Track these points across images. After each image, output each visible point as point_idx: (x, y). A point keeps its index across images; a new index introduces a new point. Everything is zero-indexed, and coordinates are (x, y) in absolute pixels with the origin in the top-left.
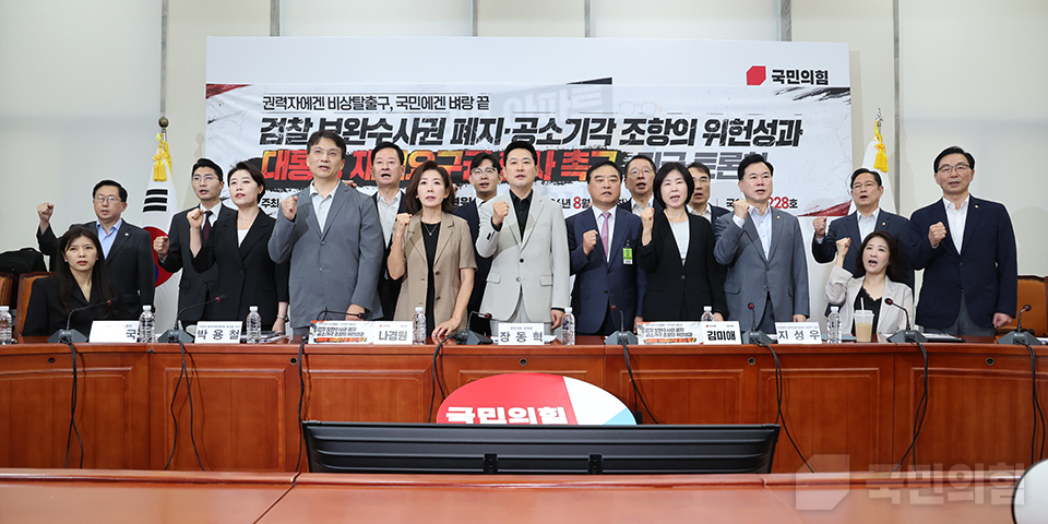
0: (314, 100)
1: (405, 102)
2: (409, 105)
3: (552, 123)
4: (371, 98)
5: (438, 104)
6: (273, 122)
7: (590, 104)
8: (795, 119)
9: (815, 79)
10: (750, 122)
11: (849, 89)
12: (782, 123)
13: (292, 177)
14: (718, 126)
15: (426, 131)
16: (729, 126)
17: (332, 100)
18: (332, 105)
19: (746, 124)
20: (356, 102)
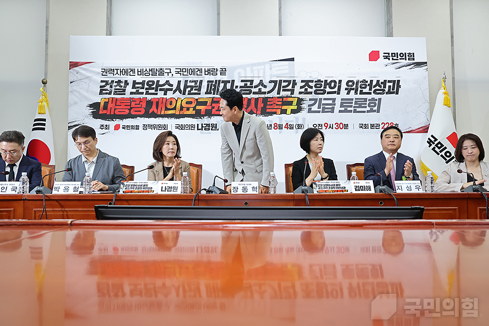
0: (129, 71)
1: (180, 71)
2: (182, 73)
3: (261, 83)
4: (161, 69)
5: (198, 73)
6: (107, 82)
7: (282, 72)
8: (396, 79)
9: (407, 57)
10: (371, 81)
11: (426, 63)
12: (389, 82)
13: (116, 112)
14: (353, 83)
15: (192, 87)
16: (360, 84)
17: (139, 70)
18: (139, 73)
19: (369, 83)
20: (153, 72)
